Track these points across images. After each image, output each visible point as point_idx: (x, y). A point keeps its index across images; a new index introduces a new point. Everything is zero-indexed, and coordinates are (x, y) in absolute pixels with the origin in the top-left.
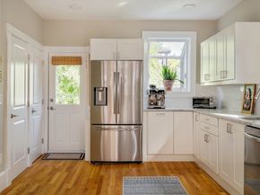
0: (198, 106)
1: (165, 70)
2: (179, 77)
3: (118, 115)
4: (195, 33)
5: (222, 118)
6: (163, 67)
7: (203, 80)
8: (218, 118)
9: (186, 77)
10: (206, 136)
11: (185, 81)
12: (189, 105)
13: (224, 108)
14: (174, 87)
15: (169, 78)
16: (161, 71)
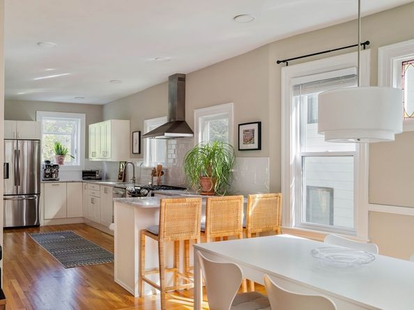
0: (86, 177)
1: (58, 146)
2: (69, 153)
3: (19, 187)
4: (85, 115)
5: (102, 184)
6: (56, 143)
7: (90, 156)
8: (100, 185)
9: (76, 152)
10: (92, 199)
11: (75, 156)
12: (79, 177)
13: (107, 179)
14: (65, 161)
15: (61, 153)
16: (54, 147)
